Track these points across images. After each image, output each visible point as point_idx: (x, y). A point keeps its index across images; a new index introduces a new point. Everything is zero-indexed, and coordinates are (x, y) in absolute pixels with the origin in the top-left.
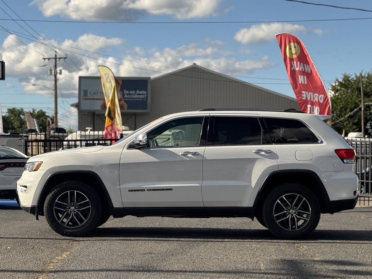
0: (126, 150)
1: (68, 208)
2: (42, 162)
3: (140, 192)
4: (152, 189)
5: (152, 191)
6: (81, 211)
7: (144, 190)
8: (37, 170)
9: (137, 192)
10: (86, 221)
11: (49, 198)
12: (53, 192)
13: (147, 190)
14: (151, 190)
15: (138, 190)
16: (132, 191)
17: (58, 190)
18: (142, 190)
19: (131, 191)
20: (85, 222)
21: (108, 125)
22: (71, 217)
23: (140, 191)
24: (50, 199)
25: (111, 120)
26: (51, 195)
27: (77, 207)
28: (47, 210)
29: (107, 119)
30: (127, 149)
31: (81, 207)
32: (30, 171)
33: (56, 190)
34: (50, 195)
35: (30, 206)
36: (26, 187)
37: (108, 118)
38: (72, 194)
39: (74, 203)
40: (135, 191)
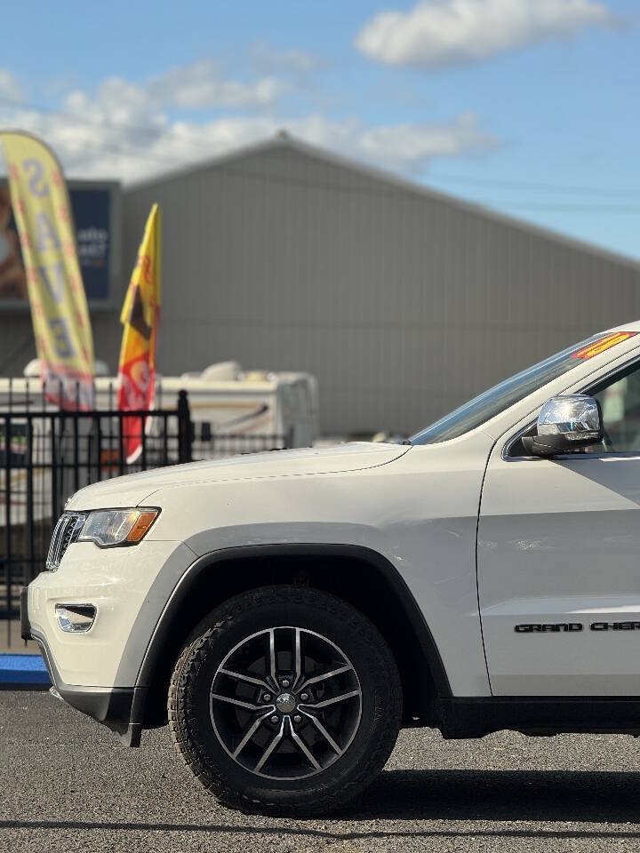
0: (499, 464)
1: (267, 697)
2: (159, 510)
3: (562, 634)
4: (611, 622)
5: (611, 632)
6: (318, 713)
7: (580, 627)
8: (137, 543)
9: (549, 635)
10: (341, 753)
11: (192, 658)
12: (208, 633)
13: (593, 627)
14: (606, 627)
15: (555, 628)
16: (529, 629)
17: (230, 623)
18: (569, 628)
19: (526, 631)
20: (335, 758)
21: (132, 357)
22: (281, 735)
23: (562, 628)
24: (196, 663)
25: (142, 340)
26: (199, 645)
27: (304, 696)
28: (181, 706)
29: (128, 334)
30: (507, 459)
31: (320, 693)
32: (102, 547)
33: (218, 624)
34: (197, 644)
35: (109, 691)
36: (89, 611)
37: (132, 330)
38: (285, 641)
39: (291, 677)
40: (542, 628)
